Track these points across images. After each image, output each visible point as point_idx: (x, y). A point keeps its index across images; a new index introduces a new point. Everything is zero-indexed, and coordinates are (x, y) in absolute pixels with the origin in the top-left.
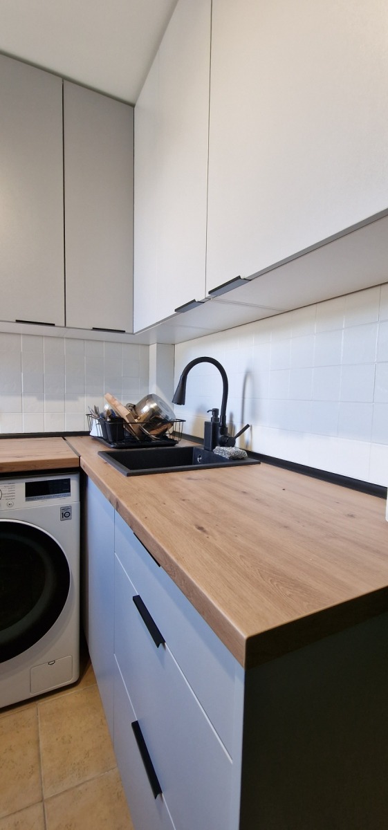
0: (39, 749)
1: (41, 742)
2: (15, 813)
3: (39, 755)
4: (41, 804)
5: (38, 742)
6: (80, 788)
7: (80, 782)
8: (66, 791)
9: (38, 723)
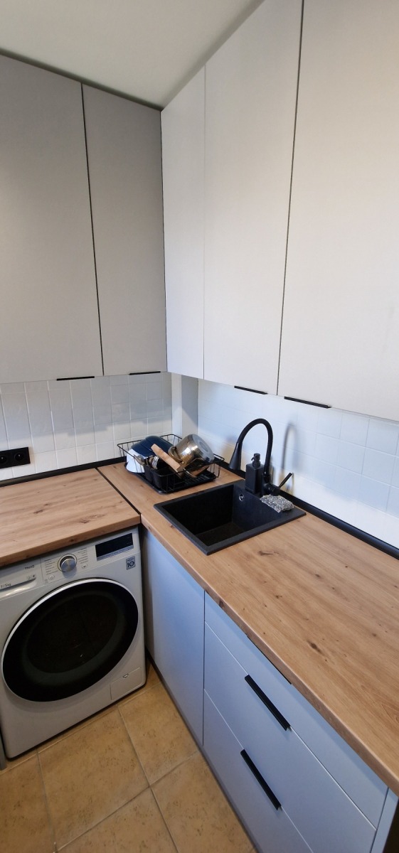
0: (132, 745)
1: (132, 739)
2: (131, 800)
3: (134, 750)
4: (149, 790)
5: (129, 739)
6: (175, 772)
7: (174, 767)
8: (165, 776)
9: (123, 723)
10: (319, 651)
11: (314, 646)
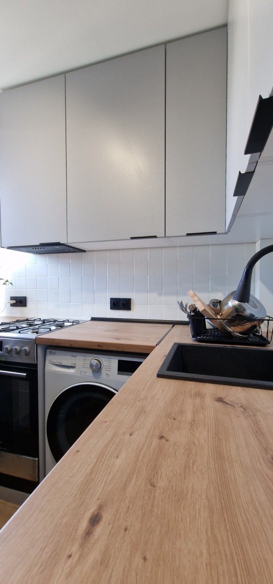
10: (88, 533)
11: (95, 520)
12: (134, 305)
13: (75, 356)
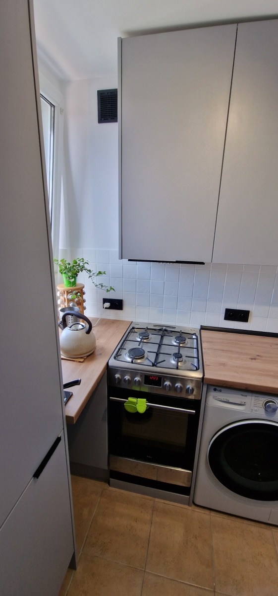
12: (251, 318)
13: (246, 396)
